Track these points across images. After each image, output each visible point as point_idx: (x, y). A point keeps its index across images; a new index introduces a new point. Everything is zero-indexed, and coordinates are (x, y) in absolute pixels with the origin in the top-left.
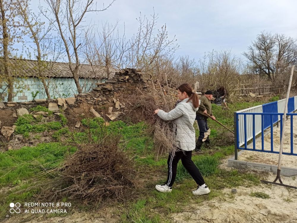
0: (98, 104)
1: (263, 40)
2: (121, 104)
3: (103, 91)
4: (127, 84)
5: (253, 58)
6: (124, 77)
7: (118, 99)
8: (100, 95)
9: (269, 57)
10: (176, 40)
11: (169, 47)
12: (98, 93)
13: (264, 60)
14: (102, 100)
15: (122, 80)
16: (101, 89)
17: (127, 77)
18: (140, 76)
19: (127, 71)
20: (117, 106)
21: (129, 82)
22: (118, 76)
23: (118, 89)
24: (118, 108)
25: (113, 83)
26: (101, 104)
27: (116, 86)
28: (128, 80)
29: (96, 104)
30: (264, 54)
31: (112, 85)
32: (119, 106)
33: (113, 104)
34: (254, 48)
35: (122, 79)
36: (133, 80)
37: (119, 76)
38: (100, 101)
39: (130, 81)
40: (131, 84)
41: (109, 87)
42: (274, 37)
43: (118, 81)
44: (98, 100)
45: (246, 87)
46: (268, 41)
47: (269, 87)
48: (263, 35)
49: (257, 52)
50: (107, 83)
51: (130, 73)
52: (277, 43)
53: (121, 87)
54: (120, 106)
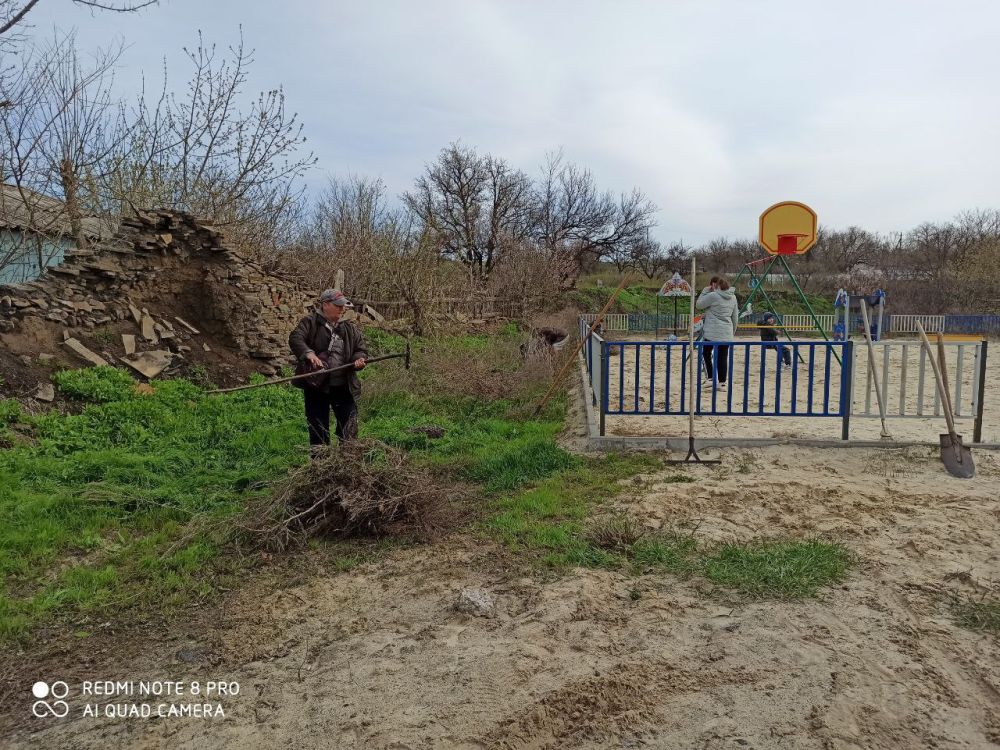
0: (84, 325)
1: (456, 163)
2: (159, 327)
3: (88, 281)
4: (166, 260)
5: (429, 214)
6: (157, 236)
7: (145, 310)
8: (75, 293)
9: (471, 216)
10: (305, 139)
11: (286, 158)
12: (71, 286)
13: (457, 224)
14: (93, 310)
15: (150, 248)
16: (81, 272)
17: (168, 238)
18: (213, 239)
19: (168, 221)
20: (148, 332)
21: (175, 255)
22: (135, 233)
23: (137, 276)
24: (150, 340)
25: (121, 255)
26: (92, 324)
27: (129, 264)
28: (171, 248)
29: (75, 322)
30: (456, 205)
31: (116, 259)
32: (153, 333)
33: (129, 325)
34: (432, 185)
35: (149, 244)
36: (189, 247)
37: (137, 230)
38: (89, 313)
39: (177, 251)
40: (181, 262)
41: (108, 265)
42: (484, 164)
43: (138, 247)
44: (80, 310)
45: (447, 295)
46: (469, 171)
47: (492, 299)
48: (454, 153)
49: (438, 197)
50: (101, 253)
51: (176, 226)
52: (490, 181)
53: (146, 269)
54: (157, 333)
